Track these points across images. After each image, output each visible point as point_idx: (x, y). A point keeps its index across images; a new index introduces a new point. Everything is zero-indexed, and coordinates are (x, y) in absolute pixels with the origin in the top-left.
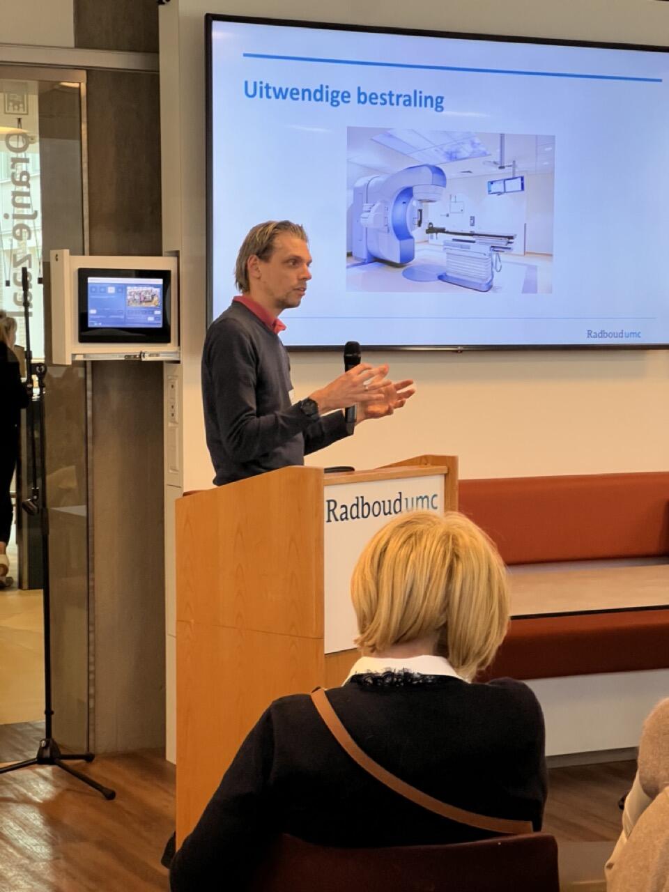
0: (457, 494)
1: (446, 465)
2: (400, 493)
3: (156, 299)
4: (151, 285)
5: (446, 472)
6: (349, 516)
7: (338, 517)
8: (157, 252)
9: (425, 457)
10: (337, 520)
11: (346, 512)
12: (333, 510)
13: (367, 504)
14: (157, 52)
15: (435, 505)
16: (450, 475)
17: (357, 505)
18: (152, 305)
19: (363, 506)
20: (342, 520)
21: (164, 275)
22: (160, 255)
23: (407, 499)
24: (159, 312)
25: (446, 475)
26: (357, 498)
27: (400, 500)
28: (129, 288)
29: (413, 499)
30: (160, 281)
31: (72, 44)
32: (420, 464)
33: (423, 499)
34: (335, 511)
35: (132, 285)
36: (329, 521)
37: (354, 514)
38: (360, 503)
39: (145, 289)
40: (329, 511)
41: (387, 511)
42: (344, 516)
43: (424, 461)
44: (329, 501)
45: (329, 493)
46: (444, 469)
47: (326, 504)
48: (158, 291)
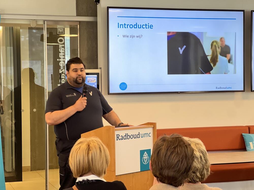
0: (156, 133)
1: (153, 125)
2: (139, 133)
3: (95, 80)
4: (94, 77)
5: (153, 127)
6: (123, 139)
7: (120, 139)
8: (97, 68)
9: (148, 123)
10: (119, 140)
11: (122, 138)
12: (118, 137)
13: (129, 135)
14: (97, 16)
15: (150, 136)
16: (154, 128)
17: (126, 136)
18: (94, 82)
19: (128, 136)
20: (121, 140)
21: (98, 74)
22: (98, 69)
23: (141, 134)
24: (96, 84)
25: (153, 128)
26: (126, 134)
27: (139, 134)
28: (88, 78)
29: (143, 134)
30: (96, 76)
31: (76, 15)
32: (147, 125)
33: (146, 134)
34: (119, 137)
35: (89, 77)
36: (117, 140)
37: (125, 138)
38: (127, 135)
39: (92, 78)
40: (117, 137)
41: (135, 137)
42: (122, 139)
43: (148, 124)
44: (117, 135)
45: (117, 133)
46: (152, 126)
47: (116, 136)
48: (96, 78)
